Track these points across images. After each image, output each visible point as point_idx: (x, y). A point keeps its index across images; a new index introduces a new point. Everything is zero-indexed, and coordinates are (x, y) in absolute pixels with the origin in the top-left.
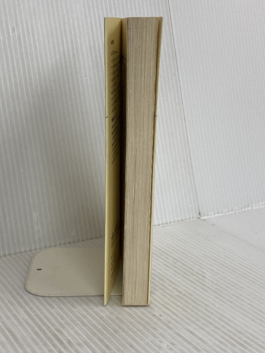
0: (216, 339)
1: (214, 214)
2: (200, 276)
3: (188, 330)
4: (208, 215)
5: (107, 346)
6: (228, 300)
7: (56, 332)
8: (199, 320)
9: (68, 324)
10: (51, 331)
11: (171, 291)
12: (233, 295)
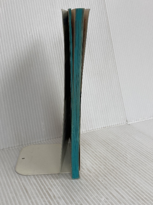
0: (130, 196)
1: (134, 121)
2: (125, 158)
3: (116, 190)
4: (131, 122)
5: (73, 199)
6: (138, 172)
7: (48, 190)
8: (122, 184)
9: (54, 185)
10: (46, 189)
11: (109, 166)
12: (141, 169)
